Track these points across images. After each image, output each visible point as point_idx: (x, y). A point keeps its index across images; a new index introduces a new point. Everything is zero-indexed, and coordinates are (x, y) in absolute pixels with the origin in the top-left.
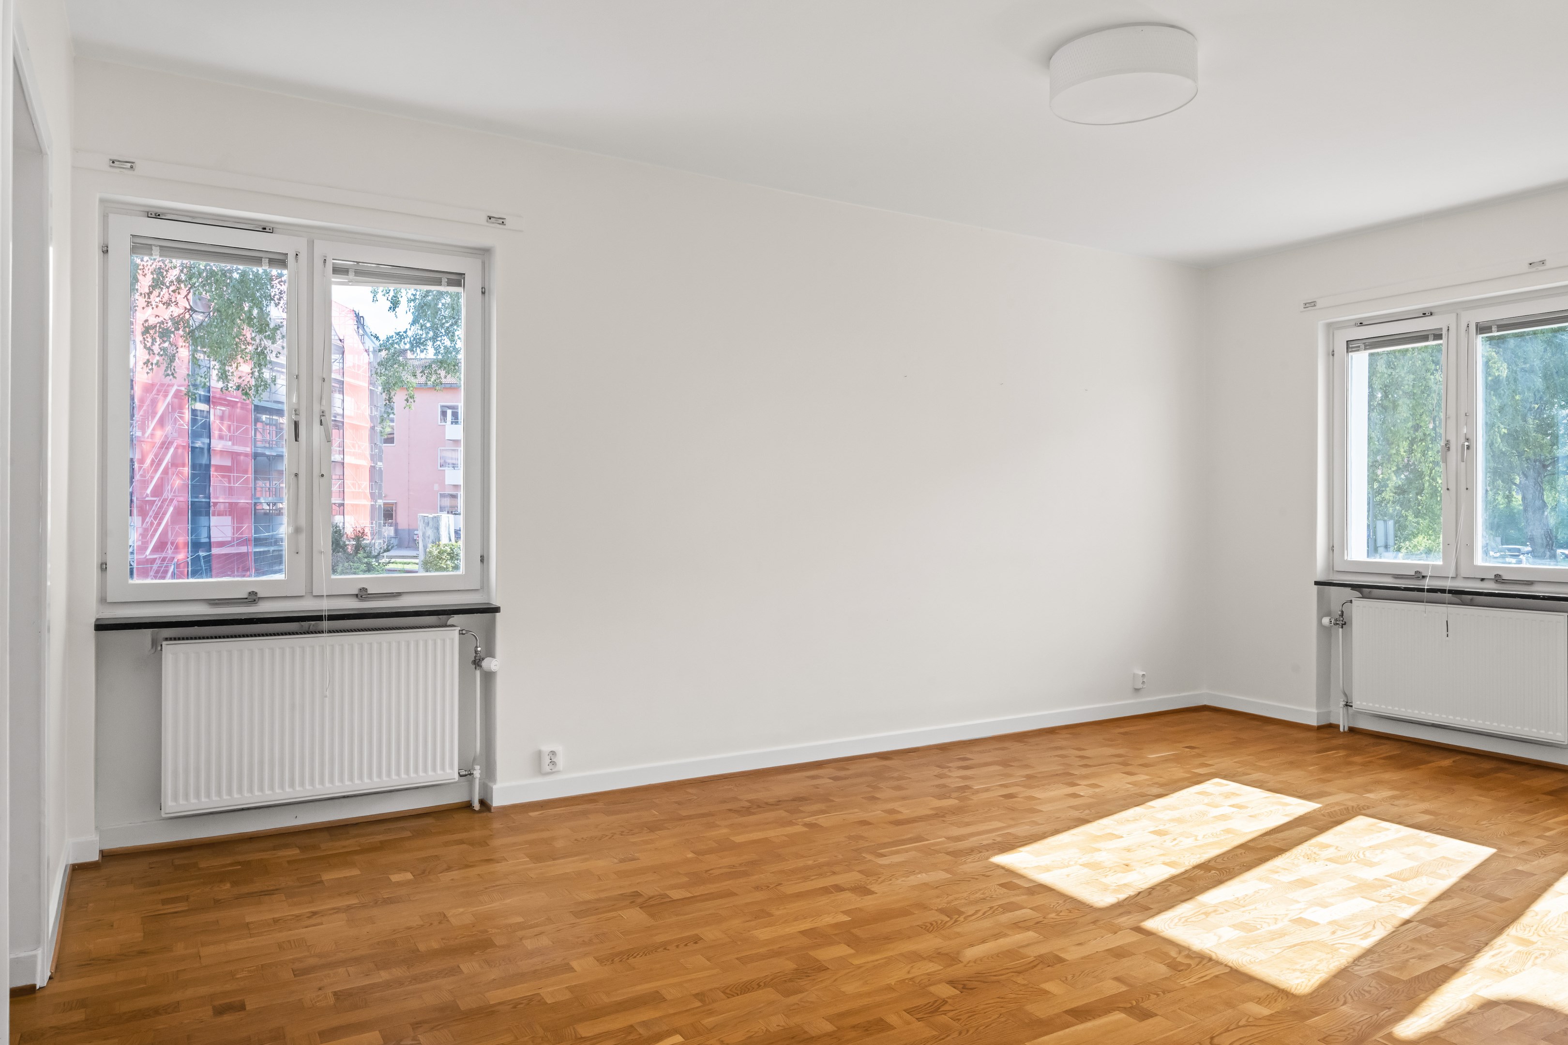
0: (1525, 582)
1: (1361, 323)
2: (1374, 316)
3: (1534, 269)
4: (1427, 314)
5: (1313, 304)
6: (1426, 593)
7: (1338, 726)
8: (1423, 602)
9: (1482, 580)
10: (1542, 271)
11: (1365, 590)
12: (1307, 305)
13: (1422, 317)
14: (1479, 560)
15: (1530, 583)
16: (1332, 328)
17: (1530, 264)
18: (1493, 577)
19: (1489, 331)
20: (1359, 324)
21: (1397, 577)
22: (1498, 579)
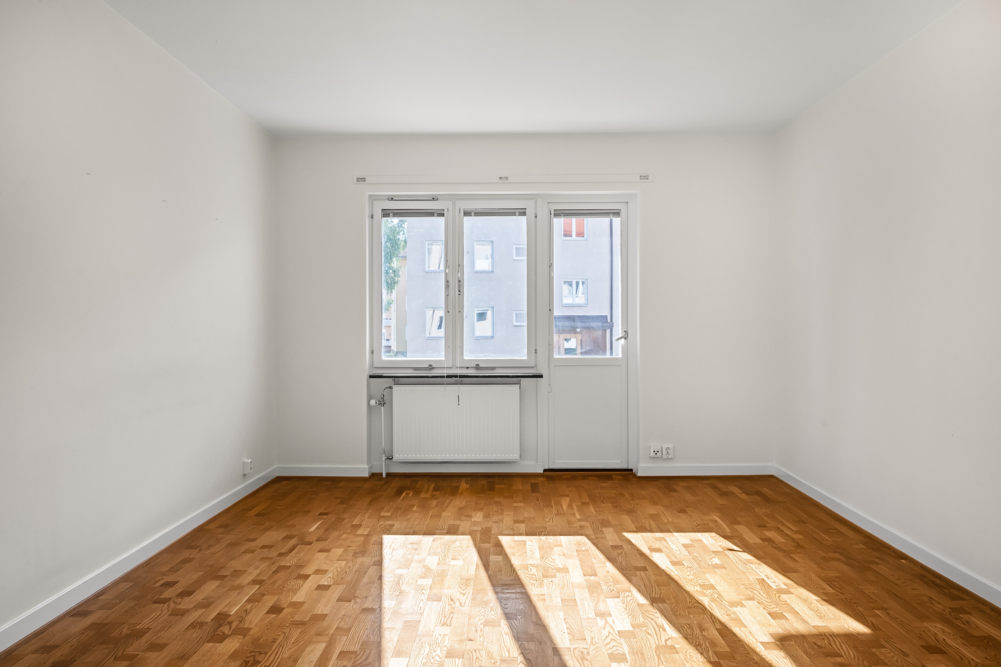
0: (492, 368)
1: (392, 199)
2: (403, 195)
3: (502, 181)
4: (435, 199)
5: (363, 179)
6: (445, 378)
7: (381, 474)
8: (444, 384)
9: (468, 368)
10: (506, 183)
11: (396, 379)
12: (359, 180)
13: (431, 200)
14: (467, 356)
15: (493, 368)
16: (372, 198)
17: (500, 178)
18: (475, 366)
19: (469, 215)
20: (391, 199)
21: (416, 369)
22: (477, 367)
